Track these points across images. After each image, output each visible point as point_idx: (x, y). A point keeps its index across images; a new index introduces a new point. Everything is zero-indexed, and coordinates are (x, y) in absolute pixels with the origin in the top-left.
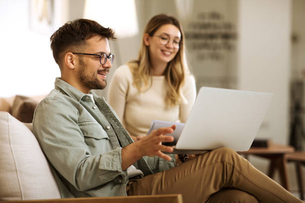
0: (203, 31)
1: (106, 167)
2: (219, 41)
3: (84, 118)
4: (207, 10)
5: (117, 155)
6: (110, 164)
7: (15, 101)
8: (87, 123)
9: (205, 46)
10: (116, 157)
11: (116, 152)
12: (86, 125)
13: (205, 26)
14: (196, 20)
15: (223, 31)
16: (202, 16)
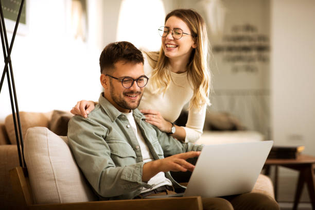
0: (237, 44)
1: (127, 178)
2: (254, 53)
3: (112, 137)
4: (241, 22)
5: (138, 167)
6: (131, 175)
7: (53, 116)
8: (114, 141)
9: (239, 59)
10: (138, 170)
11: (139, 165)
12: (113, 143)
13: (239, 39)
14: (230, 33)
15: (257, 43)
16: (235, 29)
